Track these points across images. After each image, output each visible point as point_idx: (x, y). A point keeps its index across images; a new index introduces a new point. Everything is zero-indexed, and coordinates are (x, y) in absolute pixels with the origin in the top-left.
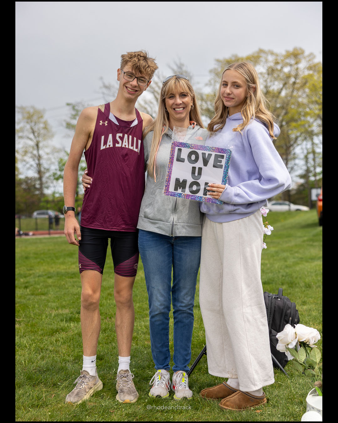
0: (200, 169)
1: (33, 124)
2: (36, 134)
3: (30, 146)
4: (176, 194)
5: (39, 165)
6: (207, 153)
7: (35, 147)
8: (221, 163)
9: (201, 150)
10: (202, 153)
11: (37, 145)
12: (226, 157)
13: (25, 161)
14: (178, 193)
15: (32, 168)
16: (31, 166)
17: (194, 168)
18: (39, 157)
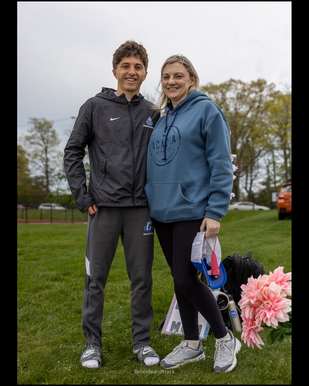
1: (43, 132)
2: (45, 141)
3: (40, 150)
5: (47, 166)
7: (44, 152)
11: (46, 150)
13: (35, 162)
15: (41, 169)
16: (40, 166)
18: (47, 160)
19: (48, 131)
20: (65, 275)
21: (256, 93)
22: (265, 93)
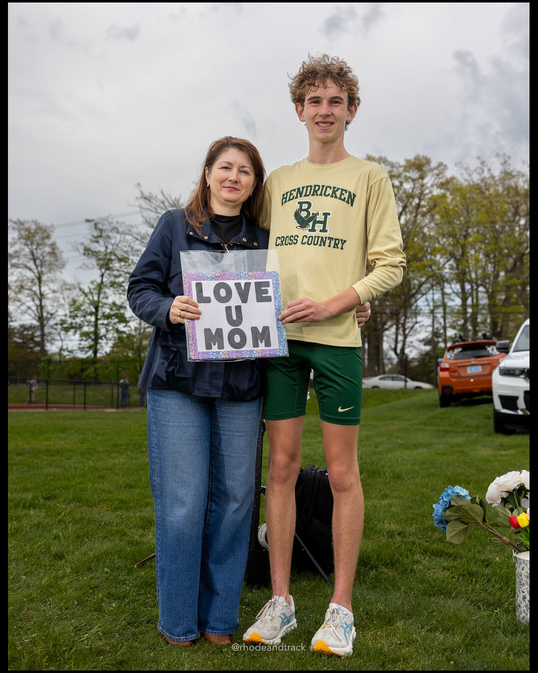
0: (238, 308)
2: (38, 263)
3: (28, 279)
4: (211, 354)
5: (41, 307)
6: (243, 282)
7: (36, 281)
8: (267, 293)
9: (232, 279)
10: (236, 284)
11: (39, 279)
12: (273, 284)
13: (19, 300)
14: (213, 352)
15: (30, 312)
16: (29, 308)
17: (228, 309)
18: (42, 296)
19: (44, 245)
20: (48, 498)
21: (413, 180)
22: (429, 180)
